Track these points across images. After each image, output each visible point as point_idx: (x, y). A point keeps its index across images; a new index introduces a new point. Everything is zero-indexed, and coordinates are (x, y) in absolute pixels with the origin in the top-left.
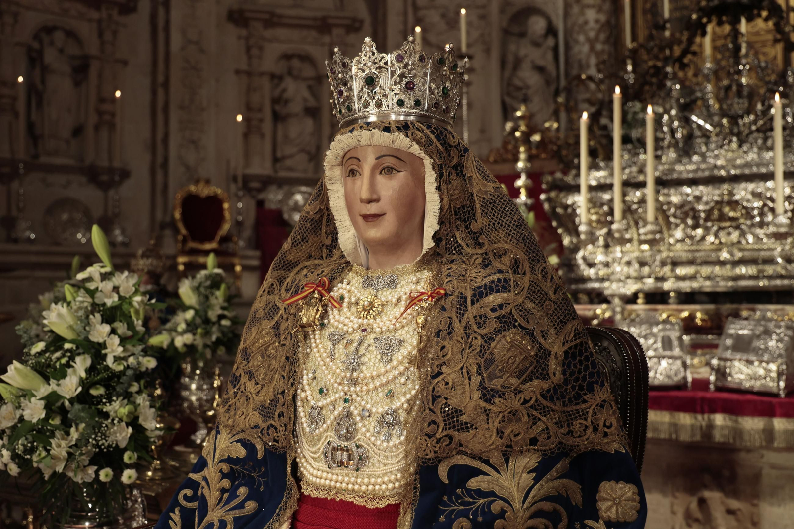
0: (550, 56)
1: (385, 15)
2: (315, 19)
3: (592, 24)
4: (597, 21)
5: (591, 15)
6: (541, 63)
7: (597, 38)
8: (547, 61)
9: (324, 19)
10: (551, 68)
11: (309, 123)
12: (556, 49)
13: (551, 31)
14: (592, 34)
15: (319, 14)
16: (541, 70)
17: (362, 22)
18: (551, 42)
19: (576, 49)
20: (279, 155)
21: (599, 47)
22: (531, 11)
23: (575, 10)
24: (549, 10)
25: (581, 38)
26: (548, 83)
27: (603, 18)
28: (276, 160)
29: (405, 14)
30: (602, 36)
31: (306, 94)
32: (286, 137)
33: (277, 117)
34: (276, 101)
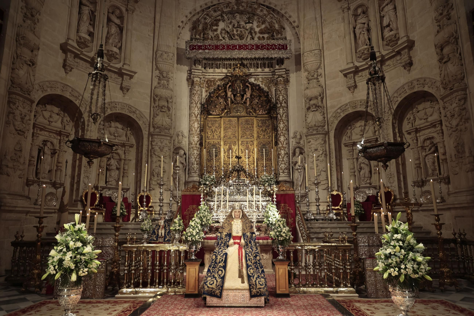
0: (184, 160)
1: (142, 145)
2: (121, 143)
3: (195, 154)
4: (197, 153)
5: (195, 152)
6: (183, 162)
7: (197, 158)
8: (184, 162)
9: (124, 143)
10: (185, 163)
11: (117, 172)
12: (186, 158)
13: (185, 154)
14: (196, 156)
15: (122, 142)
16: (182, 163)
17: (134, 145)
18: (185, 156)
19: (191, 159)
20: (107, 180)
21: (197, 160)
22: (180, 148)
23: (192, 150)
24: (185, 148)
25: (193, 157)
26: (184, 167)
27: (198, 153)
28: (106, 182)
29: (148, 145)
30: (198, 157)
31: (117, 164)
32: (110, 175)
33: (107, 169)
34: (107, 165)
